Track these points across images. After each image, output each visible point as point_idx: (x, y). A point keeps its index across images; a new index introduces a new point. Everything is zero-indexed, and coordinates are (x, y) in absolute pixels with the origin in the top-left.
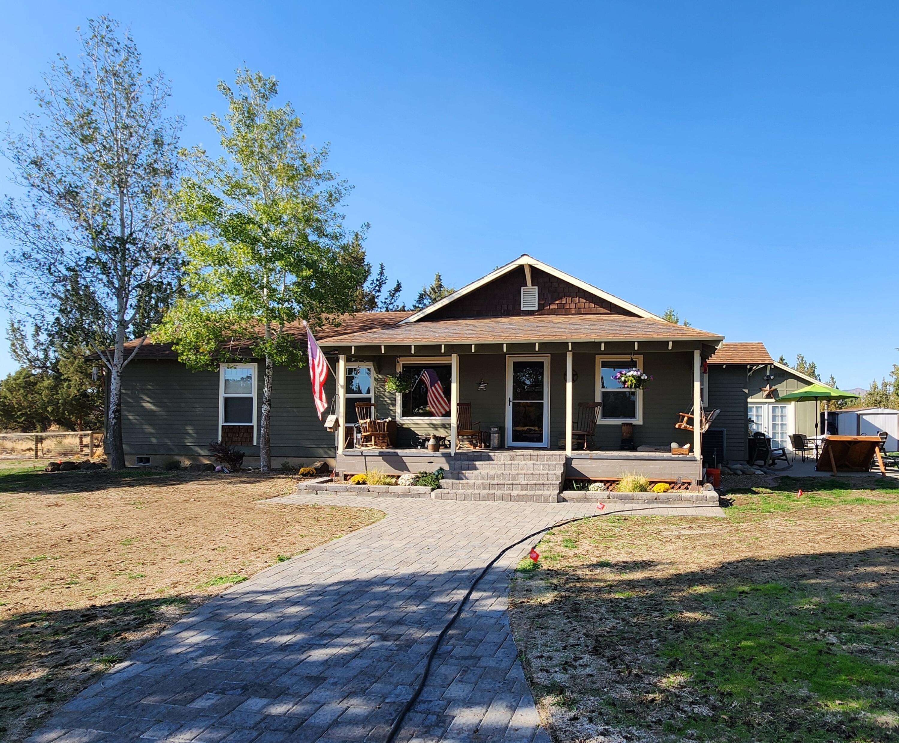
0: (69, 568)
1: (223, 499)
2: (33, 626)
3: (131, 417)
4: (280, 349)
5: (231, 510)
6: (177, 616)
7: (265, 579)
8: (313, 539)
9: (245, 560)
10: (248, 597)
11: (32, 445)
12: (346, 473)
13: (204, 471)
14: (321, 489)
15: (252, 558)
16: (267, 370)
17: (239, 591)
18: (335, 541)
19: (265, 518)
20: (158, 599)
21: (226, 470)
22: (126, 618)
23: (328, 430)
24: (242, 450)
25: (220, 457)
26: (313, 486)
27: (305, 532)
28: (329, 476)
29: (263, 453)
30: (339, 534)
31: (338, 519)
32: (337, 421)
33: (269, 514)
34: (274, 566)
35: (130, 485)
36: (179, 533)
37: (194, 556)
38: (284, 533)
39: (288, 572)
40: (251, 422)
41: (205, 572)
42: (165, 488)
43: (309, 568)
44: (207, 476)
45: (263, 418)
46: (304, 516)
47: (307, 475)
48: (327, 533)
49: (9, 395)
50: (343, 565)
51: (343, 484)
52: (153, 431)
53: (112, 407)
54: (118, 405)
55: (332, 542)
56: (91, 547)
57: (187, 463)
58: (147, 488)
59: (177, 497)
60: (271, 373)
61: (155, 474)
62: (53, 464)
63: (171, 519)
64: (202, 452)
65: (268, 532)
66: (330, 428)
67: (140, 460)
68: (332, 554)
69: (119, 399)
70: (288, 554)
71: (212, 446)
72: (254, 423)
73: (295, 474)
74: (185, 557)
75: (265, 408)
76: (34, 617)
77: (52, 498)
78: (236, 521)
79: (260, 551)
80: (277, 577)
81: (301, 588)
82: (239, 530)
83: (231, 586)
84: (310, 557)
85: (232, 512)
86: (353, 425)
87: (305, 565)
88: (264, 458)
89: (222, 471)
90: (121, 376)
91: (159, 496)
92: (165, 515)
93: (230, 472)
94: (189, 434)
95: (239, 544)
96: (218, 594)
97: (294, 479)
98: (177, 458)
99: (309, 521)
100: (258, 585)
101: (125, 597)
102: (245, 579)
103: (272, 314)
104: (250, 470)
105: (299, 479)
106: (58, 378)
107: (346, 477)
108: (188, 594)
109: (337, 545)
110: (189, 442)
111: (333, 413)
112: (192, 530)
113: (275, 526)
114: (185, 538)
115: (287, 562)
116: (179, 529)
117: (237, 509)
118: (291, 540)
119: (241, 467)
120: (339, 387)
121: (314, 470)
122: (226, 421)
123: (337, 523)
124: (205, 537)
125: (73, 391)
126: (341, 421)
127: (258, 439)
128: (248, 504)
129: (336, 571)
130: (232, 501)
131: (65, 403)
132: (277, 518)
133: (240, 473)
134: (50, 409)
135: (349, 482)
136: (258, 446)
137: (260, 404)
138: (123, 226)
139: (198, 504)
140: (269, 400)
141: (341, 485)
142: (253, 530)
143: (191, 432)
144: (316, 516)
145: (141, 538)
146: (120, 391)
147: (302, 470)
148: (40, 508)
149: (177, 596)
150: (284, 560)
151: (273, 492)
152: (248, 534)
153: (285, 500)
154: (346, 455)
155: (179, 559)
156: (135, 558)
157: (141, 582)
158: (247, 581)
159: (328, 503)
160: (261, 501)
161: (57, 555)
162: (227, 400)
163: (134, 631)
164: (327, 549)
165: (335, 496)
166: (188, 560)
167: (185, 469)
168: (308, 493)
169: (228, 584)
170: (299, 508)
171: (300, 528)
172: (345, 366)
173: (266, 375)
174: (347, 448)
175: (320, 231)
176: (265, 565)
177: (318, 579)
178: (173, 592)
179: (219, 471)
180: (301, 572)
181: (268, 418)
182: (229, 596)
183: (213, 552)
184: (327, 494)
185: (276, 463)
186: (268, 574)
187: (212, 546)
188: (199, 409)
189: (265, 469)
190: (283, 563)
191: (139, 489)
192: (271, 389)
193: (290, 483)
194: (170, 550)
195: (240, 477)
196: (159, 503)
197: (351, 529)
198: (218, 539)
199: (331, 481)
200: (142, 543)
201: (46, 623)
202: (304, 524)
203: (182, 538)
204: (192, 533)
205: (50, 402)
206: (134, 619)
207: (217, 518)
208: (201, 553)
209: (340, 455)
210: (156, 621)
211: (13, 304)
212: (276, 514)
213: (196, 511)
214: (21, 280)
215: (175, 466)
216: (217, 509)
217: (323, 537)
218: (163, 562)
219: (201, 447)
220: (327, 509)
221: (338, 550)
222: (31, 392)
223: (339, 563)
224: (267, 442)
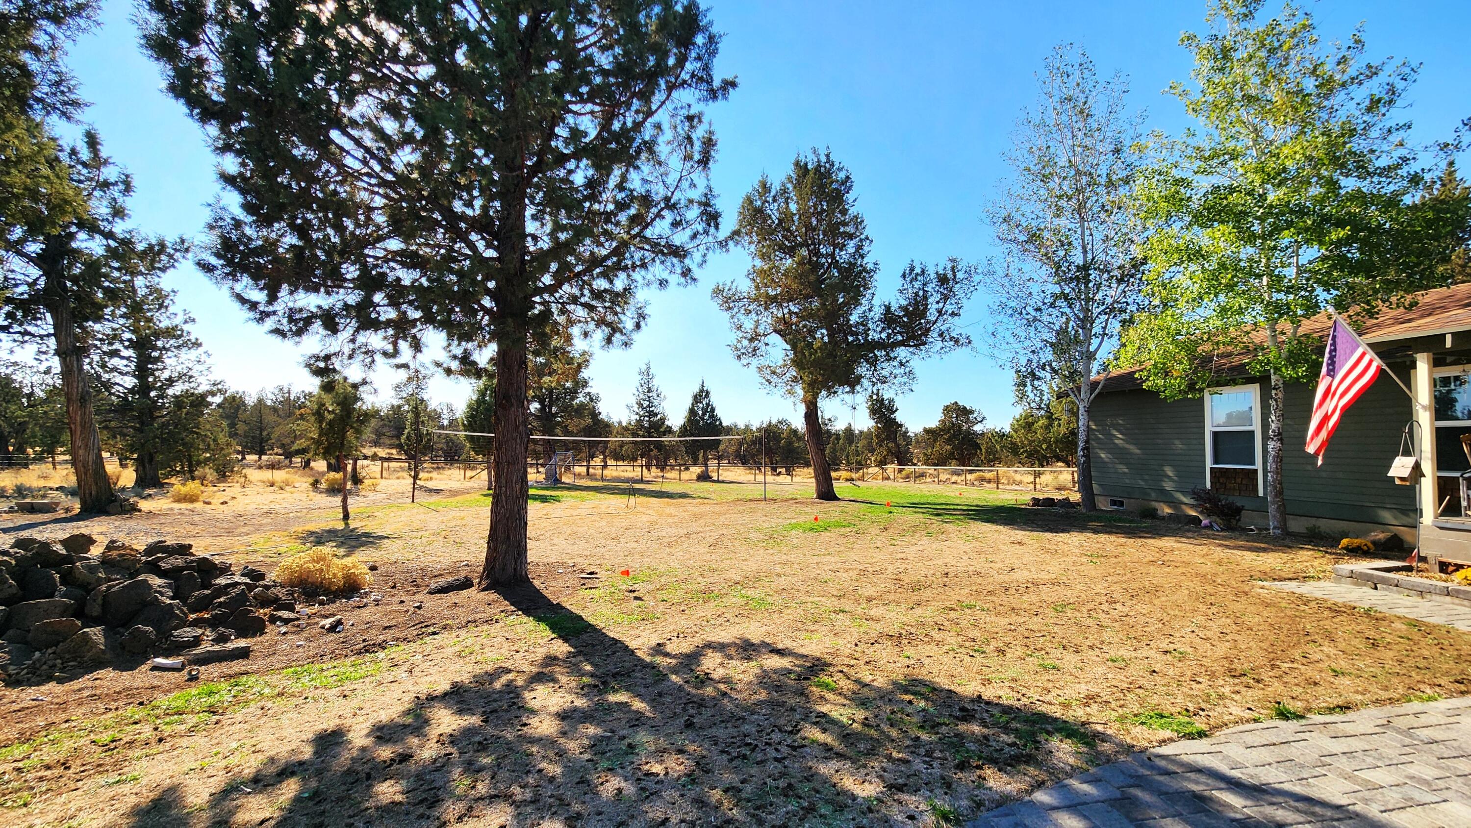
0: (988, 627)
1: (1203, 569)
2: (910, 702)
3: (1103, 456)
4: (1294, 359)
5: (1210, 589)
6: (1068, 768)
7: (1242, 750)
8: (1361, 684)
9: (1211, 691)
10: (1197, 783)
11: (1031, 478)
12: (1444, 559)
13: (1186, 524)
14: (1385, 581)
15: (1227, 690)
16: (1274, 392)
17: (1184, 758)
18: (1416, 706)
19: (1265, 614)
20: (1056, 719)
21: (1216, 527)
22: (1004, 737)
23: (1397, 482)
24: (1239, 502)
25: (1206, 508)
26: (1366, 574)
27: (1343, 664)
28: (1404, 560)
29: (1272, 509)
30: (1428, 691)
31: (1426, 653)
32: (1417, 467)
33: (1273, 610)
34: (1265, 725)
35: (1096, 531)
36: (1126, 610)
37: (1134, 654)
38: (1297, 654)
39: (1293, 751)
40: (1253, 464)
41: (1141, 691)
42: (1132, 540)
43: (1344, 759)
44: (1189, 531)
45: (1270, 459)
46: (1343, 628)
47: (1356, 552)
48: (1395, 680)
49: (1015, 436)
50: (1441, 784)
51: (1437, 580)
52: (1126, 470)
53: (1081, 445)
54: (1087, 442)
55: (1408, 708)
56: (1021, 603)
57: (1168, 510)
58: (1113, 538)
59: (1142, 555)
60: (1280, 395)
61: (1125, 521)
62: (1034, 499)
63: (1124, 586)
64: (1185, 500)
65: (1264, 645)
66: (1401, 479)
67: (1114, 503)
68: (1407, 741)
69: (1088, 436)
70: (1297, 706)
71: (1194, 493)
72: (1259, 465)
73: (1332, 547)
74: (1122, 652)
75: (1271, 445)
76: (918, 689)
77: (1020, 534)
78: (1214, 609)
79: (1243, 679)
80: (1265, 755)
81: (1317, 809)
82: (1215, 627)
83: (1172, 740)
84: (1349, 729)
85: (1212, 591)
86: (1457, 474)
87: (1337, 746)
88: (1274, 516)
89: (1210, 527)
90: (1088, 411)
91: (1121, 550)
92: (1119, 578)
93: (1222, 530)
94: (1169, 477)
95: (1209, 653)
96: (1146, 749)
97: (1330, 553)
98: (1155, 504)
99: (1355, 642)
100: (1224, 758)
101: (1020, 696)
102: (1201, 735)
103: (1278, 310)
104: (1252, 530)
105: (1338, 557)
106: (1050, 416)
107: (1444, 567)
108: (1100, 728)
109: (1424, 720)
110: (1168, 486)
111: (1407, 453)
112: (1145, 609)
113: (1282, 637)
114: (1131, 621)
115: (1293, 725)
116: (1129, 603)
117: (1221, 588)
118: (1310, 674)
119: (1239, 524)
120: (1418, 407)
121: (1369, 544)
122: (1216, 461)
123: (1423, 664)
124: (1160, 625)
125: (1063, 430)
126: (1428, 467)
127: (1265, 487)
128: (1239, 584)
129: (1417, 796)
130: (1215, 575)
131: (1055, 442)
132: (1286, 620)
133: (1237, 533)
134: (1044, 446)
135: (1453, 577)
136: (1265, 498)
137: (1265, 438)
138: (1085, 252)
139: (1168, 569)
140: (1280, 434)
141: (1434, 582)
142: (1238, 633)
143: (1170, 474)
144: (1372, 634)
145: (1076, 605)
146: (1088, 427)
147: (1345, 542)
148: (1005, 544)
149: (1083, 724)
150: (1287, 719)
151: (1287, 572)
152: (1228, 638)
153: (1308, 589)
154: (1441, 528)
155: (1112, 654)
156: (1060, 634)
157: (1051, 677)
158: (1204, 741)
159: (1401, 612)
160: (1264, 583)
161: (986, 606)
162: (1216, 435)
163: (1000, 770)
164: (1396, 722)
165: (1419, 599)
166: (1123, 660)
167: (1163, 518)
168: (1356, 584)
169: (1167, 734)
170: (1336, 610)
171: (1333, 651)
172: (1430, 373)
173: (1272, 398)
174: (1443, 514)
175: (1362, 169)
176: (1248, 714)
177: (1366, 801)
178: (1079, 713)
179: (1206, 527)
180: (1325, 760)
181: (1279, 459)
182: (1163, 763)
183: (1164, 657)
184: (1399, 593)
185: (1297, 525)
186: (1250, 739)
187: (1164, 645)
188: (1178, 445)
189: (1278, 532)
190: (1282, 724)
191: (1103, 537)
192: (1283, 417)
193: (1321, 561)
194: (1106, 635)
195: (1236, 539)
196: (1119, 559)
197: (1463, 688)
198: (1177, 635)
199: (1409, 569)
200: (1077, 614)
201: (922, 704)
202: (1342, 645)
203: (1128, 619)
204: (1144, 615)
205: (1045, 440)
206: (1014, 744)
207: (1186, 598)
208: (1145, 652)
209: (1428, 527)
210: (1038, 764)
211: (996, 352)
212: (1288, 612)
213: (1160, 580)
214: (1000, 329)
215: (1152, 514)
216: (1191, 584)
217: (1386, 689)
218: (1090, 652)
219: (1184, 493)
220: (1397, 625)
221: (1425, 734)
222: (1029, 431)
223: (1429, 773)
224: (1279, 493)
